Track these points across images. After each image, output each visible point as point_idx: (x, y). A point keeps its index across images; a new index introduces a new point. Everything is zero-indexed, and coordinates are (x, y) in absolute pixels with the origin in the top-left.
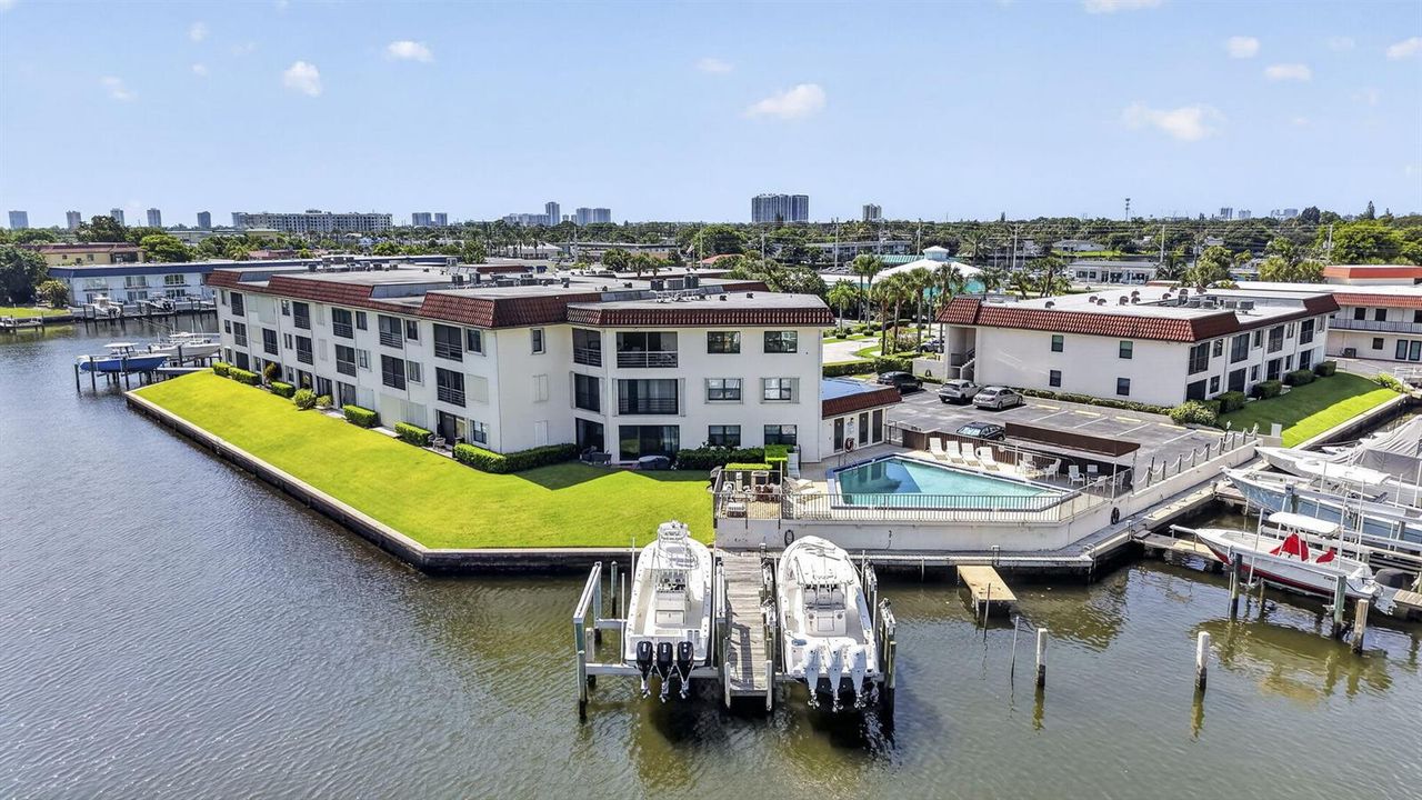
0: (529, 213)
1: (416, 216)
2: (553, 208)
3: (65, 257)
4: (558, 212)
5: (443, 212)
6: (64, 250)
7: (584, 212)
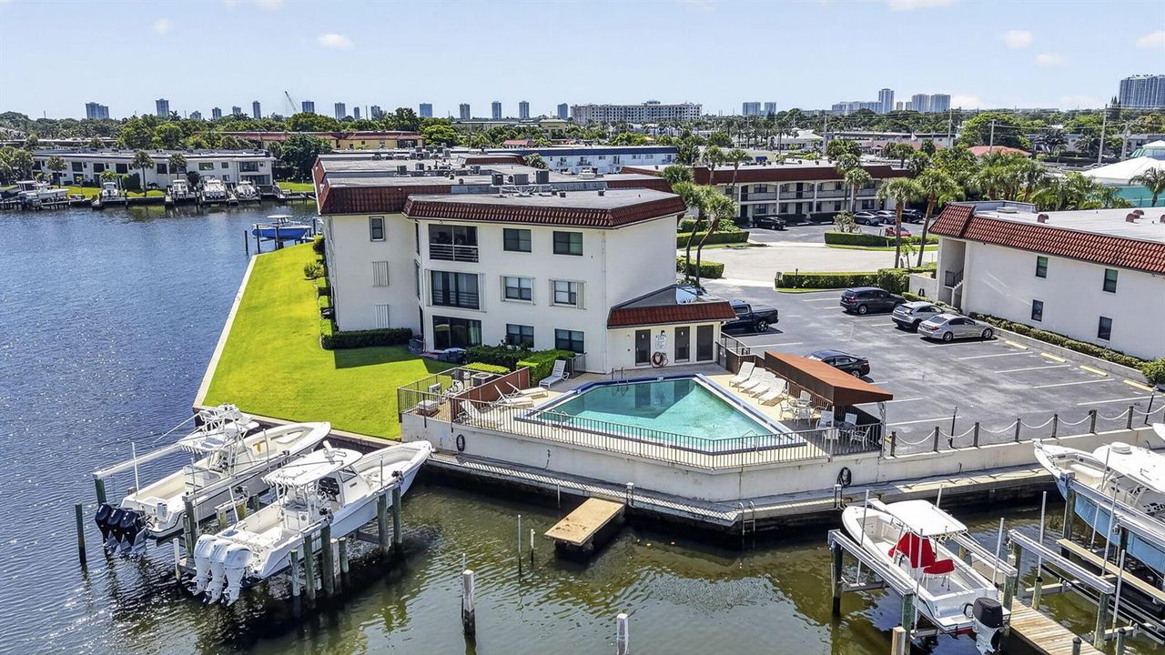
0: (860, 101)
1: (746, 106)
2: (887, 95)
3: (363, 143)
4: (892, 98)
5: (772, 101)
6: (362, 137)
7: (920, 99)
